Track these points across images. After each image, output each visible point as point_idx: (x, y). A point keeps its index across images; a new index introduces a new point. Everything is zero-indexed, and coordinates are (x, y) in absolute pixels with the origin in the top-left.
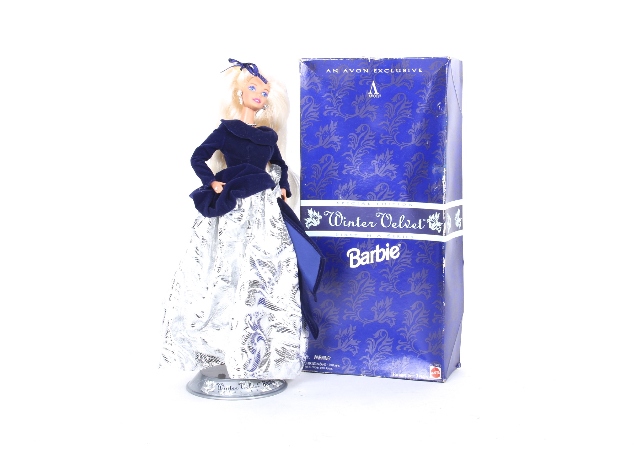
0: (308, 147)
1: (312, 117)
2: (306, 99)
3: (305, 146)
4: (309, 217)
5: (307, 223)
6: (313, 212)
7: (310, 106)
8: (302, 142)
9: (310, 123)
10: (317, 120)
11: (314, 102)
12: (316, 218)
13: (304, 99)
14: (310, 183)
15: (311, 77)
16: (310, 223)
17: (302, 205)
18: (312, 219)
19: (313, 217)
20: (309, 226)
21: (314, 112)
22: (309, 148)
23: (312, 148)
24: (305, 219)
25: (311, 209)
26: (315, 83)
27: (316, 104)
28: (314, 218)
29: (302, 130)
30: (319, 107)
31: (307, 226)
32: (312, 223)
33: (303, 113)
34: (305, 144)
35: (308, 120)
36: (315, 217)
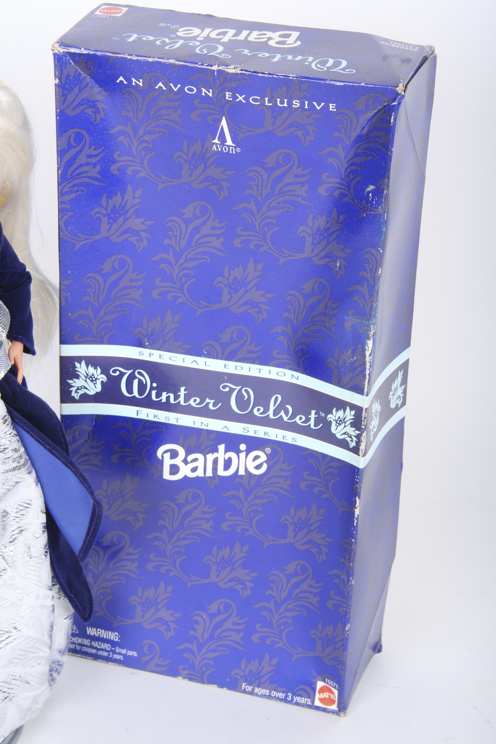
0: (74, 238)
1: (84, 175)
2: (70, 136)
3: (70, 236)
4: (78, 377)
5: (73, 389)
6: (87, 367)
7: (80, 151)
8: (63, 227)
9: (80, 188)
10: (96, 183)
11: (88, 142)
12: (94, 379)
13: (66, 136)
14: (80, 312)
15: (82, 87)
16: (80, 389)
17: (62, 355)
18: (86, 381)
19: (86, 378)
20: (79, 394)
21: (88, 164)
22: (77, 240)
23: (85, 242)
24: (70, 381)
25: (83, 362)
26: (90, 101)
27: (93, 147)
28: (89, 378)
29: (60, 203)
30: (102, 154)
31: (73, 394)
32: (85, 388)
33: (63, 166)
34: (69, 233)
35: (76, 182)
36: (91, 377)
